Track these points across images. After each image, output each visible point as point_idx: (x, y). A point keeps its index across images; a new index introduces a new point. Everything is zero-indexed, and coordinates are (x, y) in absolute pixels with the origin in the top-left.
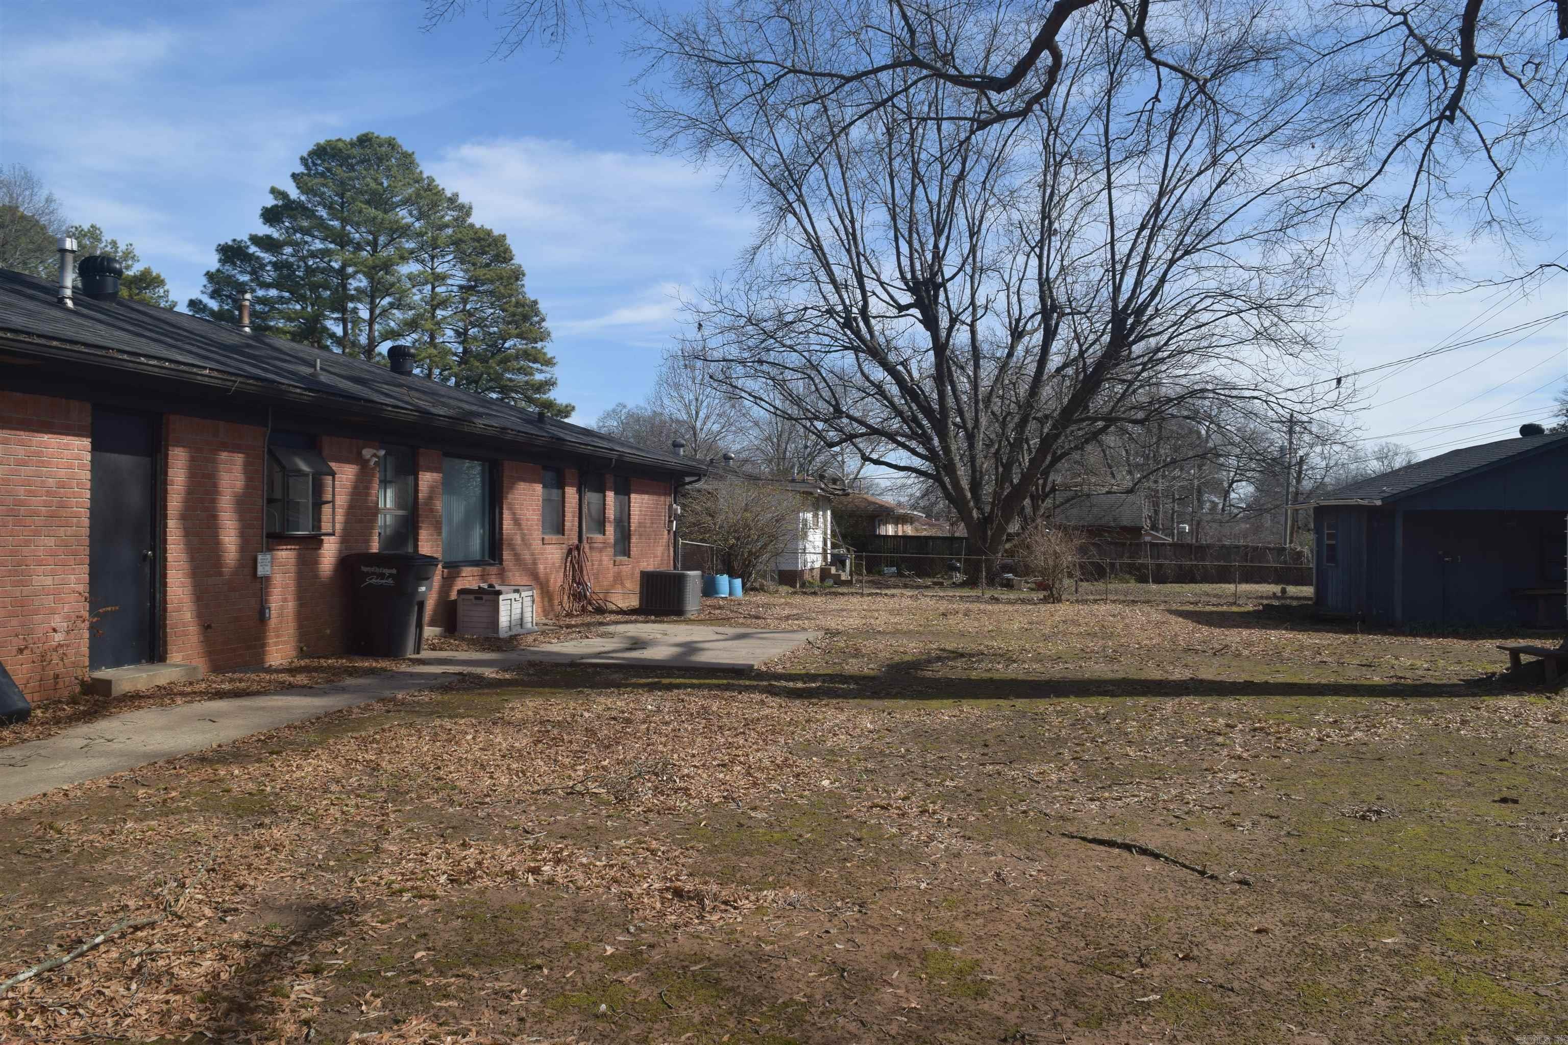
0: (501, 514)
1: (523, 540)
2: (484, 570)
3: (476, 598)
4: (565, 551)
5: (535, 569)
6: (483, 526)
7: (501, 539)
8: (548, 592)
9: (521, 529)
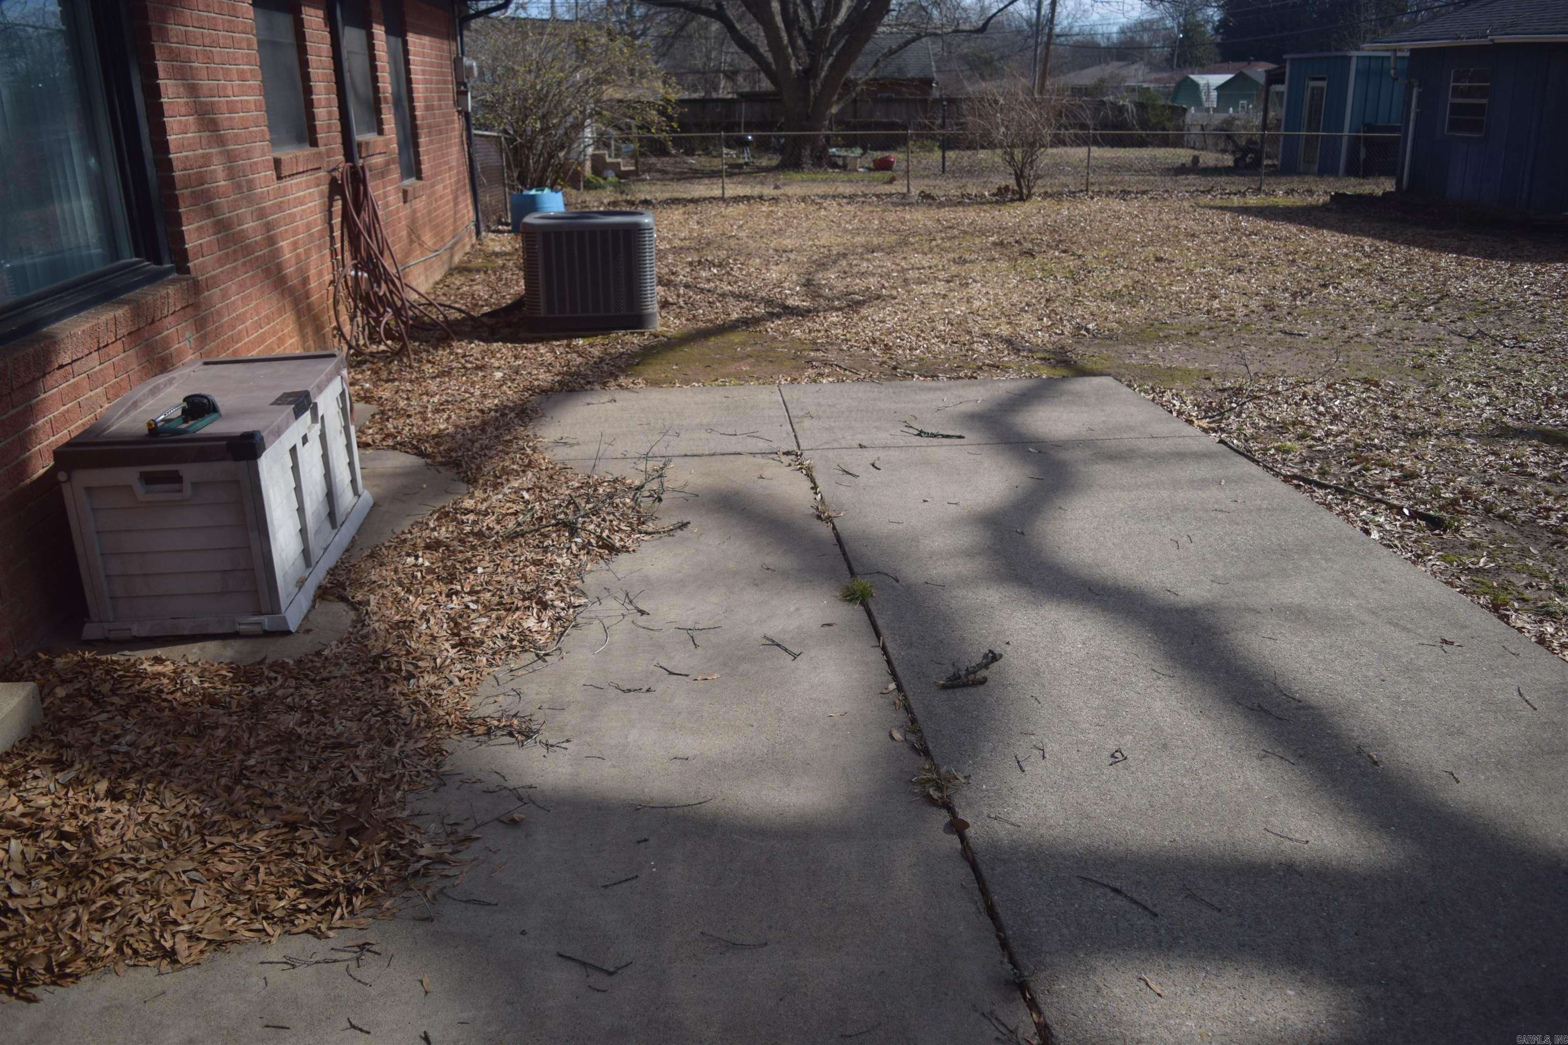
0: (153, 92)
1: (231, 174)
2: (138, 311)
3: (149, 479)
4: (325, 188)
5: (276, 253)
6: (92, 144)
7: (168, 181)
8: (309, 308)
9: (221, 141)
